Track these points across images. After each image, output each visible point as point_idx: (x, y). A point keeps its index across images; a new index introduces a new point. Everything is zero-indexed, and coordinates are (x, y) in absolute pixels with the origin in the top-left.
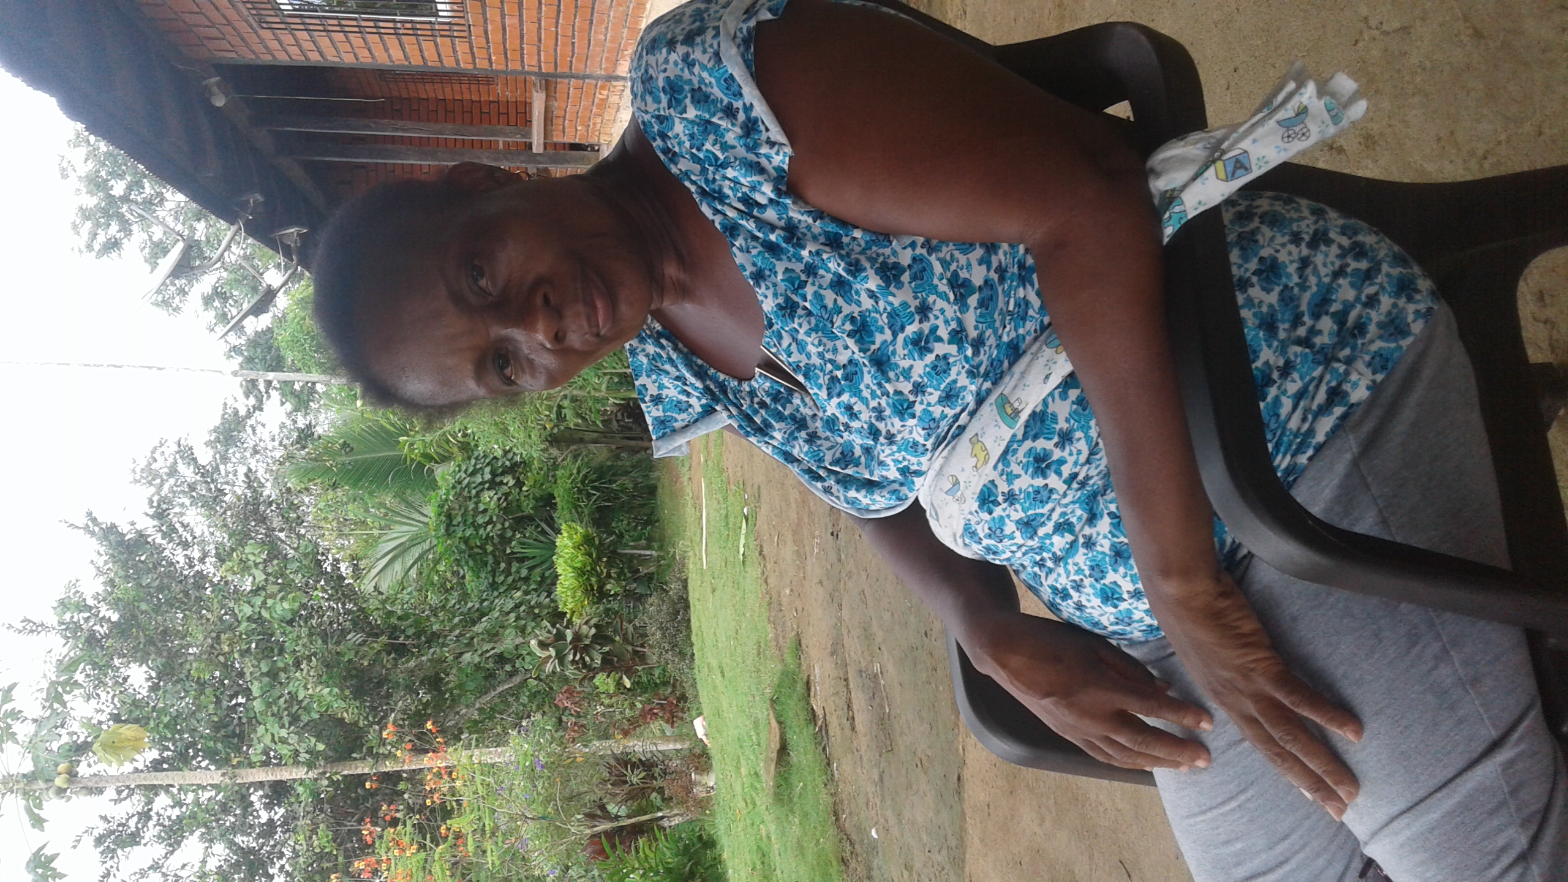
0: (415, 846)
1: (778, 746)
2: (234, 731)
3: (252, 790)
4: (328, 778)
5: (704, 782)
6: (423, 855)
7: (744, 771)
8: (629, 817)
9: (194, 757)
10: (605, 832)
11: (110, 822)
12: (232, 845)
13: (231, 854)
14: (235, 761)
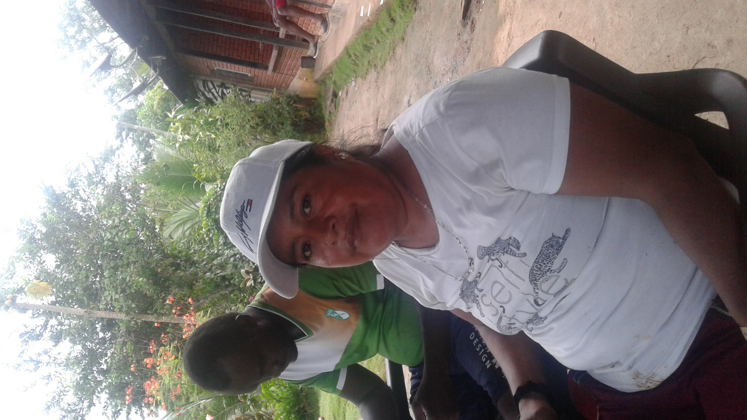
0: (174, 357)
2: (93, 292)
3: (97, 322)
4: (134, 321)
6: (176, 360)
9: (72, 302)
11: (27, 328)
12: (84, 347)
13: (83, 351)
14: (91, 307)
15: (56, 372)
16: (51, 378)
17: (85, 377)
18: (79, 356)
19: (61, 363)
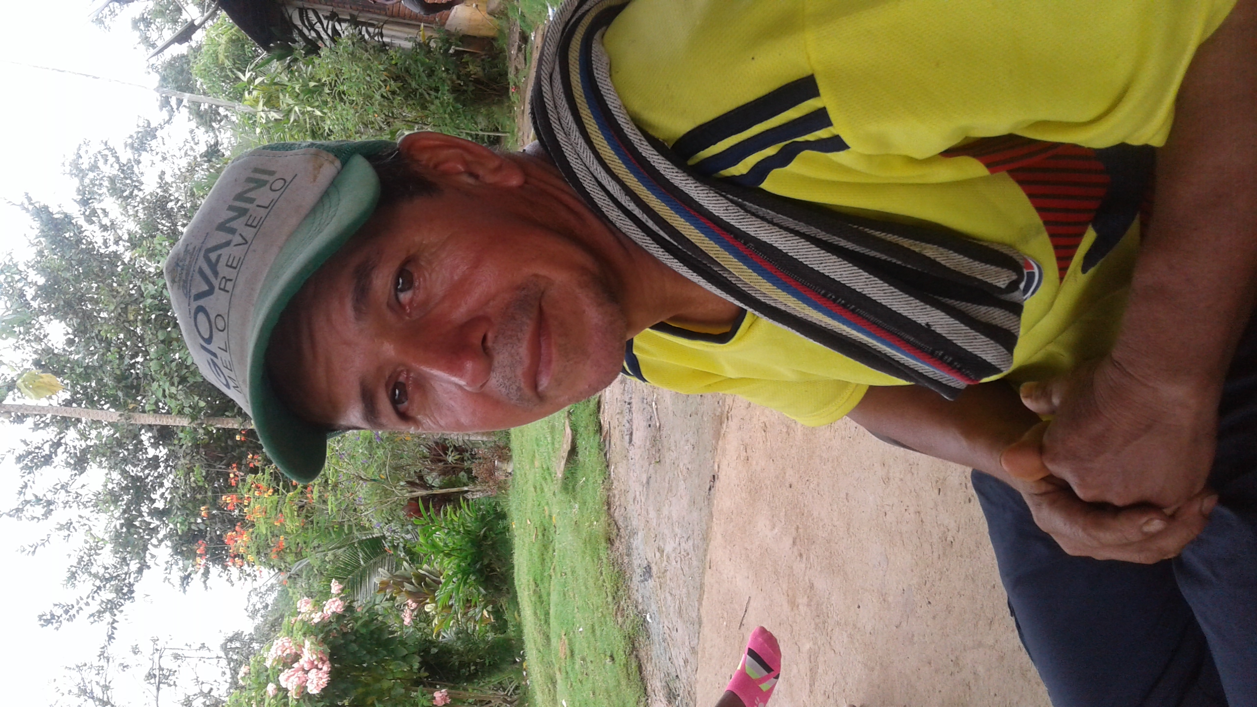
0: (271, 490)
1: (569, 448)
2: (132, 382)
3: (143, 431)
4: (204, 429)
5: (504, 468)
6: (276, 497)
7: (537, 464)
8: (441, 488)
9: (99, 401)
10: (422, 497)
11: (28, 445)
12: (124, 473)
13: (122, 480)
14: (131, 407)
15: (80, 517)
16: (74, 527)
17: (129, 524)
18: (116, 489)
19: (87, 502)
